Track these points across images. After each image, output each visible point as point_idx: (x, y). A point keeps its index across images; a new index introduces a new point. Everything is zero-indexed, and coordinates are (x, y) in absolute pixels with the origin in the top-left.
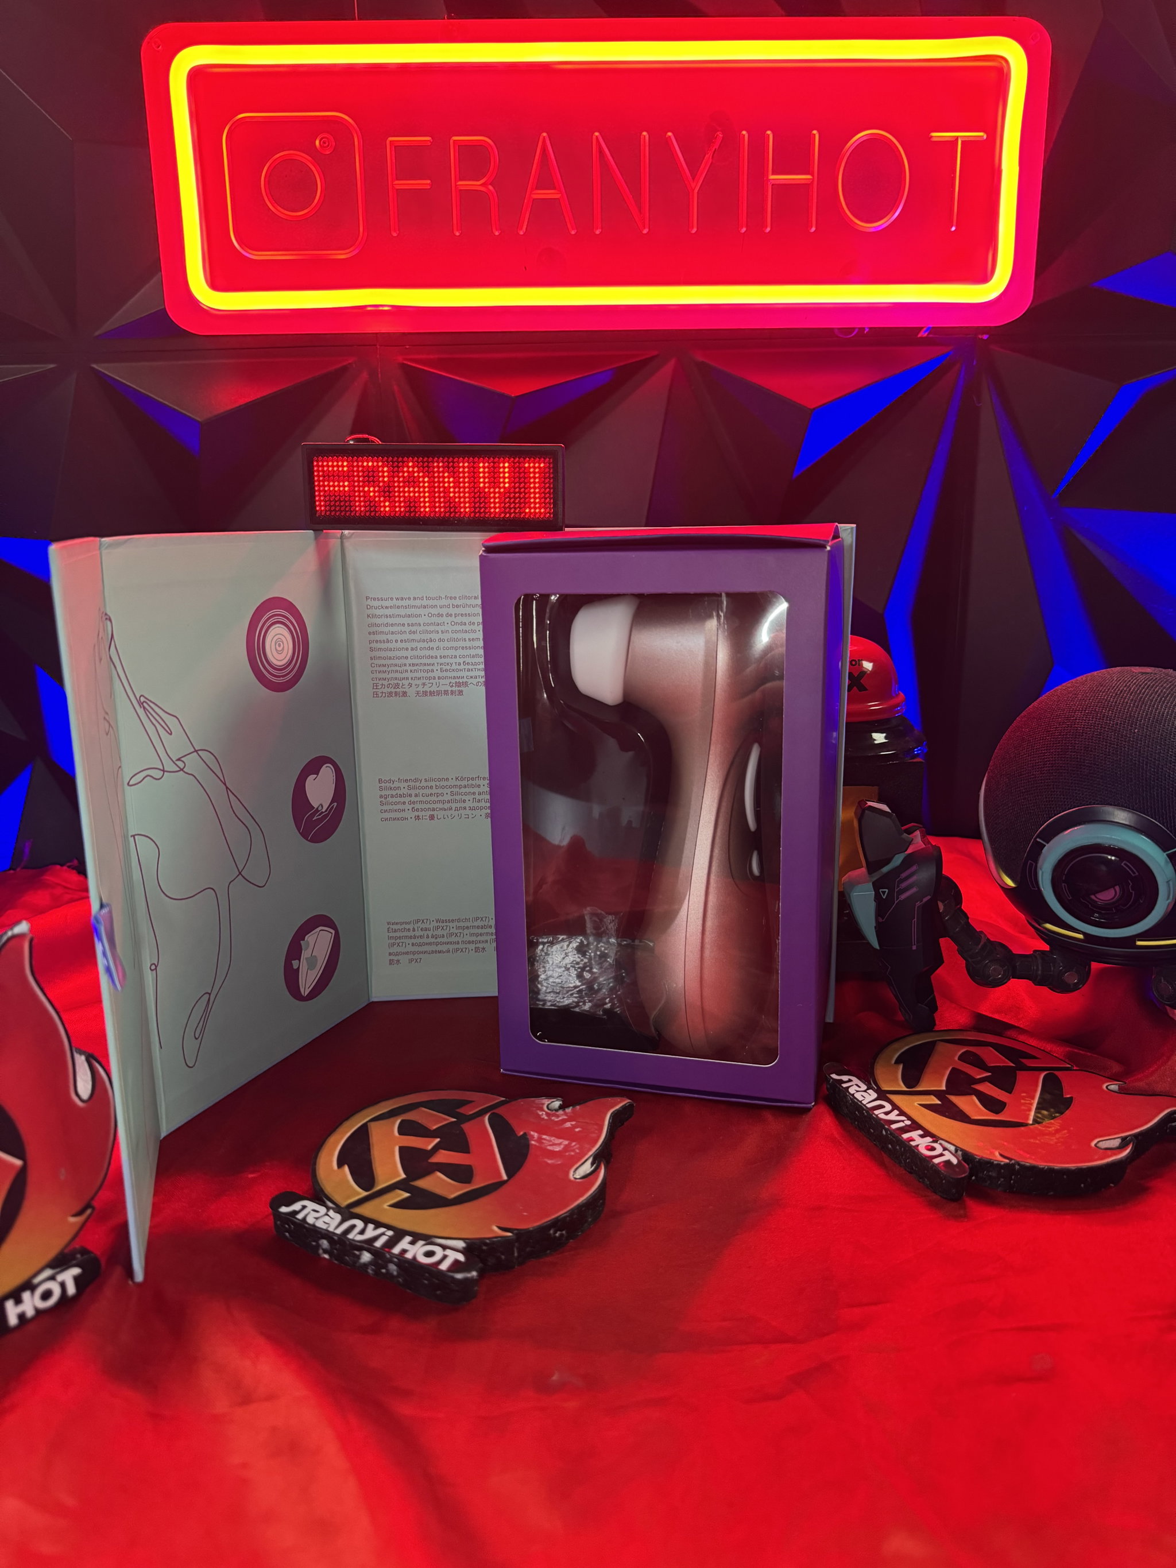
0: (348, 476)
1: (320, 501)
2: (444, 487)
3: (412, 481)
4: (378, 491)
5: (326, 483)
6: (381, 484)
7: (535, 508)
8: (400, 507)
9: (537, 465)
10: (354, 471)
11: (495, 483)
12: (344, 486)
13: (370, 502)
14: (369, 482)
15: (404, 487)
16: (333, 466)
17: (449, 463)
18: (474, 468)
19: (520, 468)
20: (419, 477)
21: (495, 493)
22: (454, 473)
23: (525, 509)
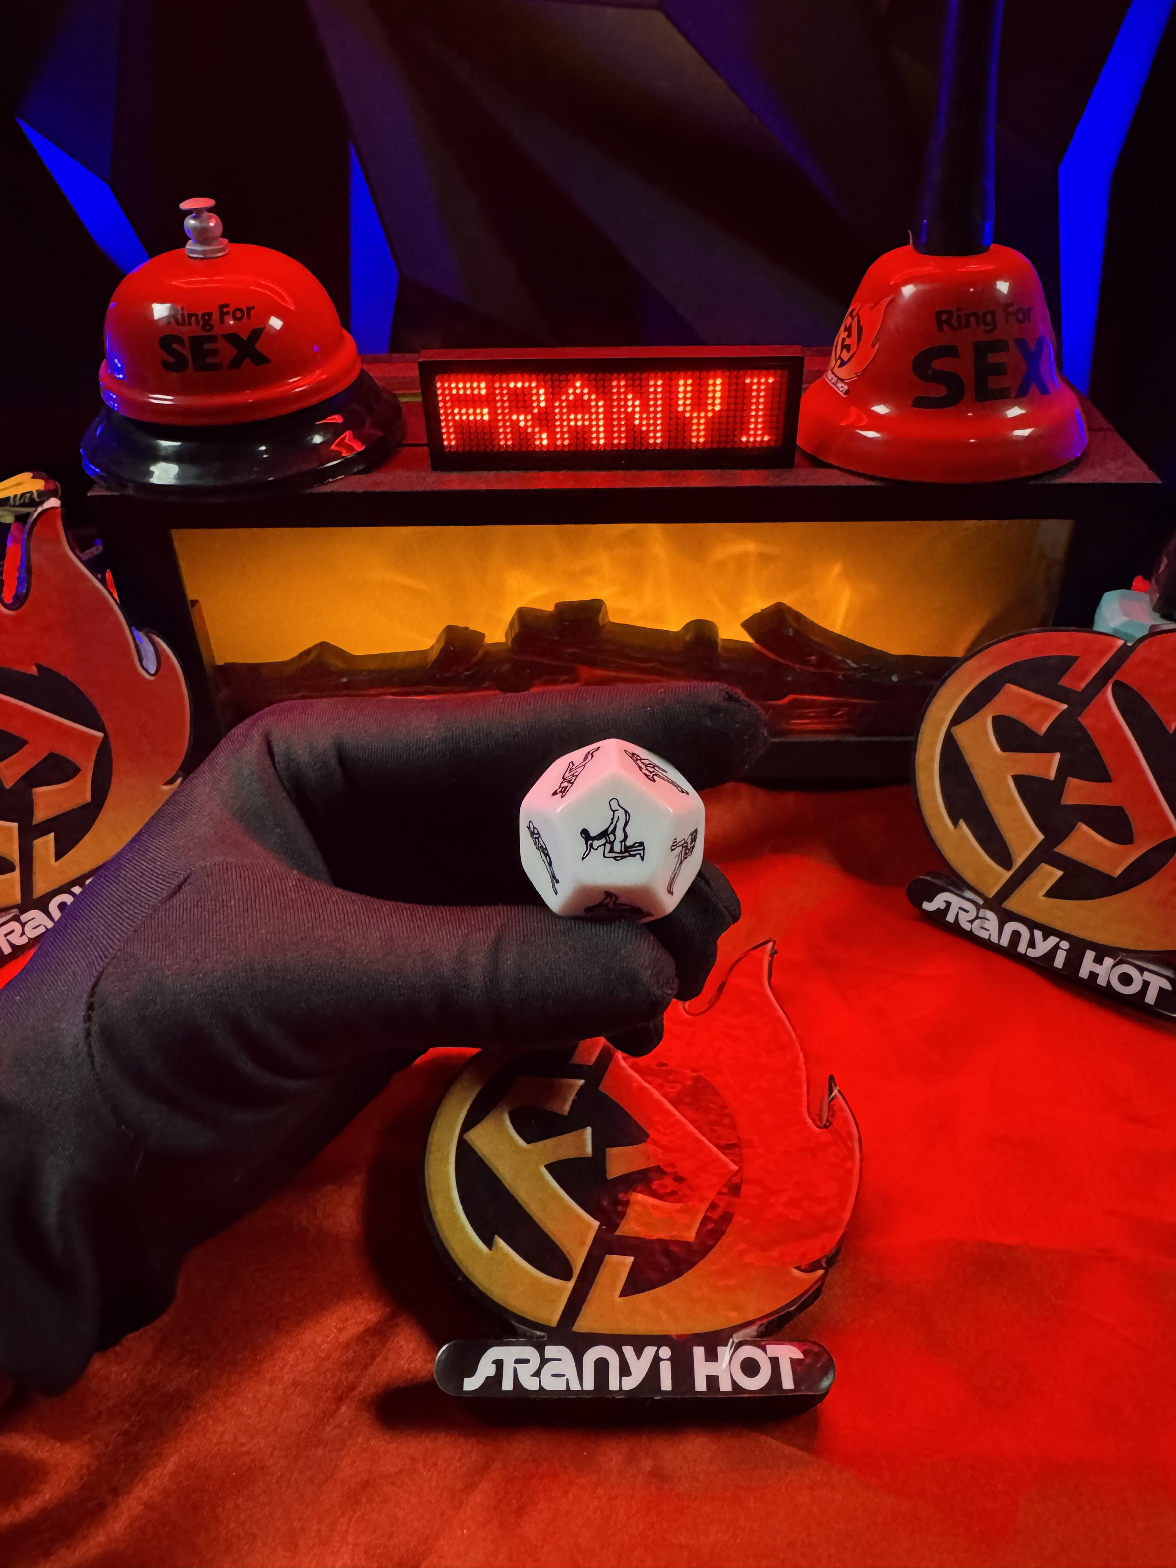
0: (488, 401)
1: (449, 433)
2: (626, 412)
3: (578, 405)
4: (532, 420)
5: (456, 411)
6: (536, 411)
7: (755, 435)
8: (563, 439)
9: (763, 380)
10: (496, 395)
11: (699, 405)
12: (482, 414)
13: (519, 433)
14: (518, 408)
15: (568, 414)
16: (465, 388)
17: (634, 380)
18: (671, 386)
19: (737, 384)
20: (590, 400)
21: (699, 418)
22: (641, 393)
23: (741, 437)
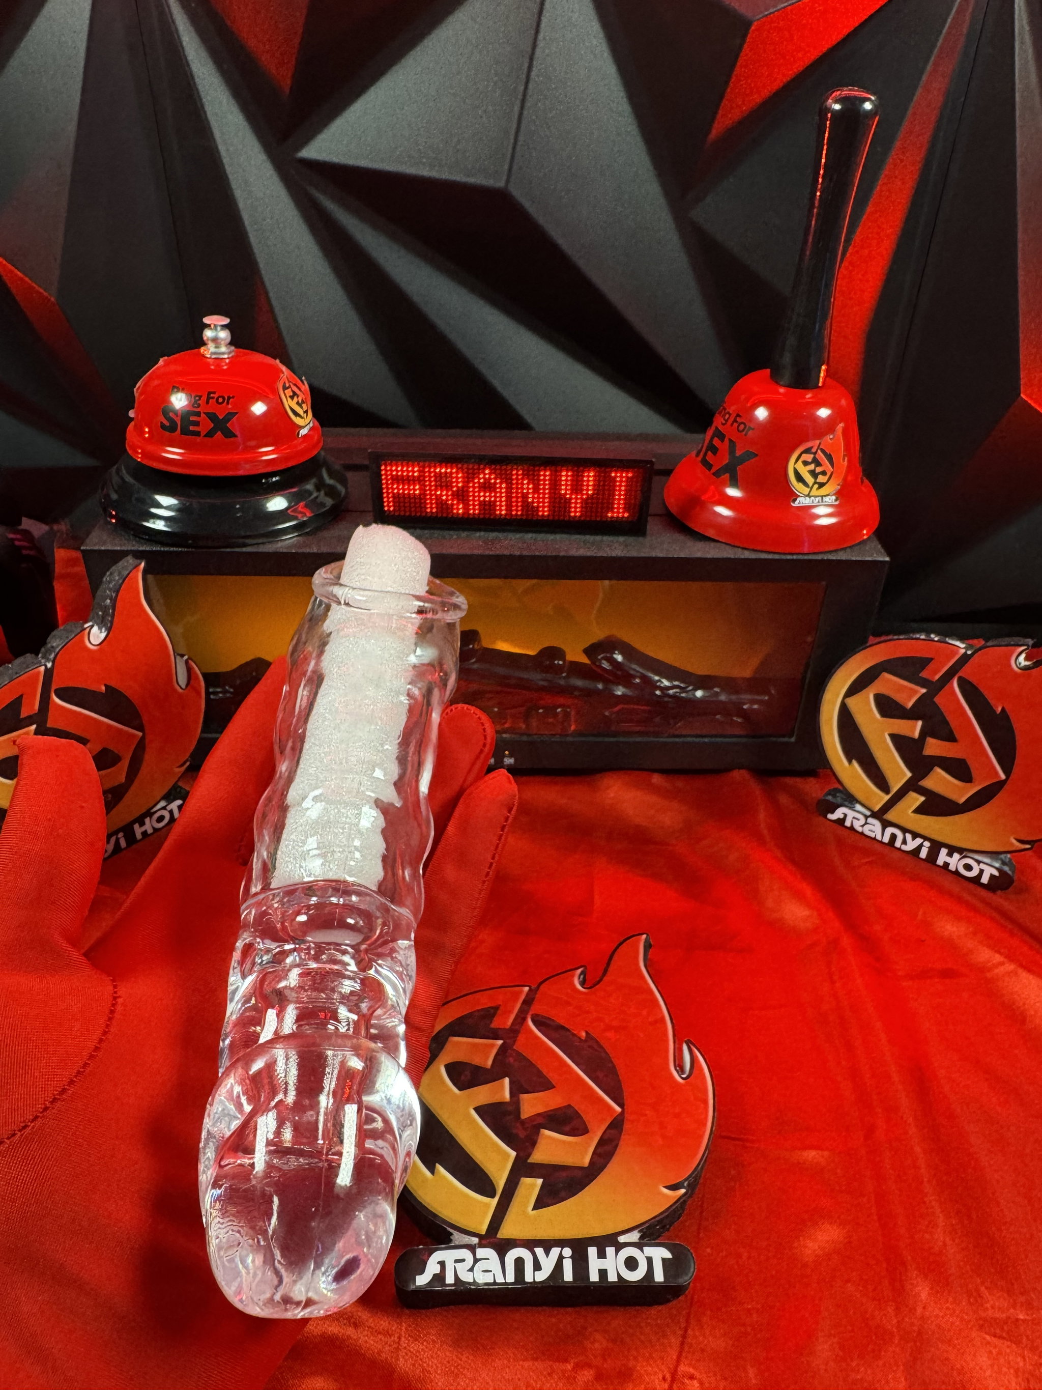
0: (420, 480)
1: (388, 501)
2: (522, 493)
3: (487, 486)
4: (452, 495)
5: (395, 486)
6: (455, 489)
7: (618, 512)
8: (474, 510)
9: (624, 475)
10: (425, 476)
11: (577, 490)
12: (415, 490)
13: (440, 503)
14: (441, 486)
15: (479, 492)
16: (402, 471)
17: (529, 471)
18: (557, 476)
19: (605, 477)
20: (495, 483)
21: (576, 499)
22: (534, 480)
23: (608, 513)
